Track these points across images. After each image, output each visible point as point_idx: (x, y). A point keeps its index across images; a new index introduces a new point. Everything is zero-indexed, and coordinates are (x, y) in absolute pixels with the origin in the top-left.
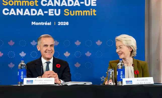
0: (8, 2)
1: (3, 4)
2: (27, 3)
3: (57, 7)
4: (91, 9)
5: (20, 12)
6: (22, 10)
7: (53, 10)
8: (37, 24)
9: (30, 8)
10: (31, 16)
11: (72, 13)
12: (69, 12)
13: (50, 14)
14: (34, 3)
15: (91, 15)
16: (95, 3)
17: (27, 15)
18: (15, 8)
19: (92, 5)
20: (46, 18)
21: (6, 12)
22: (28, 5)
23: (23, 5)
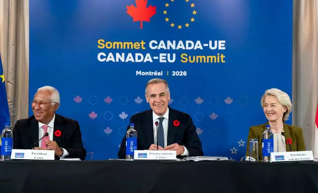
0: (105, 43)
1: (99, 47)
2: (130, 45)
3: (171, 51)
4: (218, 54)
5: (120, 57)
6: (123, 54)
7: (165, 55)
8: (144, 74)
9: (134, 52)
10: (135, 63)
11: (192, 60)
12: (188, 57)
13: (161, 61)
14: (139, 45)
15: (218, 61)
16: (224, 45)
17: (130, 62)
18: (114, 51)
19: (220, 48)
20: (155, 66)
21: (102, 57)
22: (132, 48)
23: (124, 48)
